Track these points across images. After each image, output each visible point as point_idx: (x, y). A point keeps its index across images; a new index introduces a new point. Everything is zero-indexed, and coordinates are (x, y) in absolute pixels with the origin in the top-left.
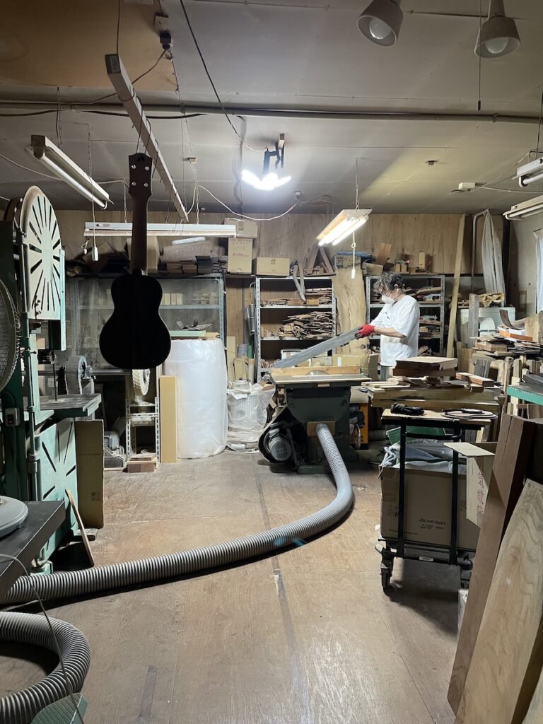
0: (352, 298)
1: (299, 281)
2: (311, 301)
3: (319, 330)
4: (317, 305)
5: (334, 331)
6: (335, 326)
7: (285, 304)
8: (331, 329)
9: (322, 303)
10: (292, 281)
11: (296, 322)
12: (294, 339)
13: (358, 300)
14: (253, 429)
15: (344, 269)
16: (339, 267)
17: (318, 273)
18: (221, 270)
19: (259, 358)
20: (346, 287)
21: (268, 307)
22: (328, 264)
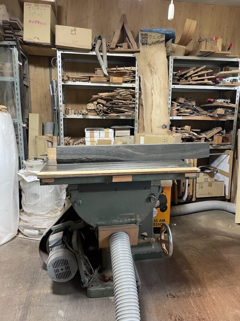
0: (155, 77)
1: (102, 56)
2: (115, 79)
3: (122, 109)
4: (120, 84)
5: (137, 110)
6: (137, 106)
7: (88, 81)
8: (134, 108)
9: (126, 82)
10: (95, 57)
11: (99, 100)
12: (98, 117)
13: (161, 80)
14: (47, 214)
15: (148, 46)
16: (143, 44)
17: (122, 49)
18: (14, 38)
19: (62, 136)
20: (149, 65)
21: (70, 83)
22: (132, 40)
